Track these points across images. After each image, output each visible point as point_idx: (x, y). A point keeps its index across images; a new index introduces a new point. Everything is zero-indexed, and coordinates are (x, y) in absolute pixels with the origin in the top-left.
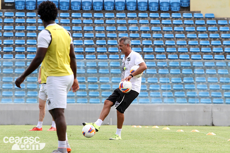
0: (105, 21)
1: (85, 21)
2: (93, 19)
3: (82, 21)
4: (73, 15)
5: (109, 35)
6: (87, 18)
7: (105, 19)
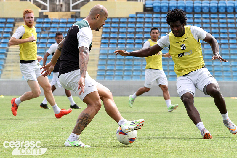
0: (219, 20)
1: (204, 20)
2: (210, 18)
3: (202, 20)
4: (196, 16)
5: (221, 30)
6: (206, 18)
7: (219, 19)
